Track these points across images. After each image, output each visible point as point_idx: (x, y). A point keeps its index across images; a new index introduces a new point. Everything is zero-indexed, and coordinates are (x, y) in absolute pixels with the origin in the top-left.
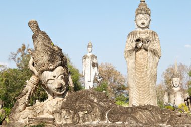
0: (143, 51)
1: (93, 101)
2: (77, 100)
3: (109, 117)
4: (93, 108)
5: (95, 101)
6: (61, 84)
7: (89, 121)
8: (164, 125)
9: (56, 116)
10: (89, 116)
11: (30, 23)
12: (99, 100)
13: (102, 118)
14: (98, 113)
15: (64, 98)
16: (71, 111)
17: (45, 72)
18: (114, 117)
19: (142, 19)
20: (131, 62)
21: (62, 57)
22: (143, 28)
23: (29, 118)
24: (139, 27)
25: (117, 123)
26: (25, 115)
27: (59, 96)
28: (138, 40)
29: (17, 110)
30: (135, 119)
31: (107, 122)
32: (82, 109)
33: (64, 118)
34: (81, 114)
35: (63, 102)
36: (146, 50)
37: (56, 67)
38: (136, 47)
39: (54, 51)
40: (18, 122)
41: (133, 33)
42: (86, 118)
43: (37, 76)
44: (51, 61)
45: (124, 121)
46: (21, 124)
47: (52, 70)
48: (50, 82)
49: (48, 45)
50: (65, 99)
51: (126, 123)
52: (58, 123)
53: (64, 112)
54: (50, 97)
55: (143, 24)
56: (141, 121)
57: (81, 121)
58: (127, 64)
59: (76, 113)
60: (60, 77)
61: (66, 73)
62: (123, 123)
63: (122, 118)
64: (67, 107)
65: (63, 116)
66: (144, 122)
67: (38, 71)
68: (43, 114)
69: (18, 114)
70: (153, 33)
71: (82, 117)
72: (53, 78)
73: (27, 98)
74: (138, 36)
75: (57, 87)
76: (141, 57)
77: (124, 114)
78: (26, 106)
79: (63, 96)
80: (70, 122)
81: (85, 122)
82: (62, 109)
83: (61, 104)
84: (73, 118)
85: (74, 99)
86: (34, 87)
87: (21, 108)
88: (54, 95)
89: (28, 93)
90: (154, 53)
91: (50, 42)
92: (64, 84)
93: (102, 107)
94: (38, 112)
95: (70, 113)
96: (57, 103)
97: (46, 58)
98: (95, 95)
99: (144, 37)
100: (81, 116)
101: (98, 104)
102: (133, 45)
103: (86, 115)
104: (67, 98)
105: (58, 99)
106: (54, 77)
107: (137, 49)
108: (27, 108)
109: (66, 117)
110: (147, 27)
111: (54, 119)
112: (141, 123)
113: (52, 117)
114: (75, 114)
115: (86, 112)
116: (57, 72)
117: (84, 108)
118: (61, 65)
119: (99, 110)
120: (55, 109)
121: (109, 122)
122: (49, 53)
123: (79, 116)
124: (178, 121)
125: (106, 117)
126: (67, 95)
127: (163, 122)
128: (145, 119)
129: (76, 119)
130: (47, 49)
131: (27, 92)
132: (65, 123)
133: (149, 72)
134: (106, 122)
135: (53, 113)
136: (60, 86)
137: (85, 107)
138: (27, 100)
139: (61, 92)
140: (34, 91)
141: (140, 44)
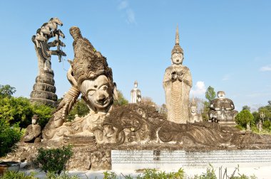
0: (178, 81)
1: (141, 117)
2: (122, 115)
3: (160, 136)
4: (142, 124)
5: (144, 116)
6: (104, 96)
7: (136, 139)
8: (227, 145)
9: (97, 134)
10: (137, 133)
11: (71, 30)
12: (148, 115)
13: (153, 137)
14: (147, 130)
15: (107, 112)
16: (114, 128)
17: (85, 82)
18: (167, 135)
19: (177, 57)
20: (169, 90)
21: (106, 65)
22: (178, 64)
23: (65, 136)
24: (174, 63)
25: (170, 143)
26: (61, 132)
27: (101, 109)
28: (174, 73)
29: (52, 126)
30: (191, 138)
31: (159, 142)
32: (128, 125)
33: (106, 136)
34: (127, 132)
35: (106, 117)
36: (180, 81)
37: (98, 76)
38: (173, 79)
39: (96, 57)
40: (52, 139)
41: (170, 68)
42: (133, 137)
43: (77, 87)
44: (92, 68)
45: (179, 140)
46: (56, 143)
47: (93, 79)
48: (91, 93)
49: (89, 50)
50: (108, 114)
51: (182, 143)
52: (99, 141)
53: (106, 129)
54: (92, 111)
55: (178, 61)
56: (199, 140)
57: (126, 140)
58: (165, 92)
59: (121, 130)
60: (102, 88)
61: (111, 85)
62: (177, 143)
63: (176, 137)
64: (109, 122)
65: (104, 134)
66: (203, 142)
67: (77, 80)
68: (82, 131)
69: (53, 131)
70: (186, 68)
71: (128, 136)
72: (94, 88)
73: (64, 112)
74: (174, 70)
75: (98, 99)
76: (177, 86)
77: (178, 132)
78: (63, 121)
79: (106, 109)
80: (113, 141)
81: (131, 141)
82: (104, 125)
83: (103, 119)
84: (117, 137)
85: (119, 113)
86: (73, 100)
87: (56, 123)
88: (96, 110)
89: (65, 107)
90: (187, 83)
91: (91, 47)
92: (107, 95)
93: (151, 123)
94: (76, 128)
95: (113, 129)
96: (99, 118)
97: (86, 64)
98: (144, 109)
99: (178, 70)
100: (127, 134)
101: (147, 120)
102: (170, 77)
103: (133, 133)
104: (111, 113)
105: (100, 113)
106: (96, 87)
107: (173, 80)
108: (64, 123)
109: (108, 135)
110: (181, 63)
111: (94, 137)
112: (199, 143)
113: (92, 134)
114: (119, 132)
115: (133, 129)
116: (99, 82)
117: (130, 125)
118: (104, 74)
119: (148, 127)
120: (96, 126)
121: (161, 142)
122: (90, 59)
123: (124, 134)
124: (243, 140)
125: (157, 135)
126: (111, 109)
127: (225, 141)
128: (204, 137)
129: (120, 138)
130: (87, 54)
131: (64, 105)
132: (107, 142)
133: (183, 98)
134: (157, 142)
135: (93, 130)
136: (101, 98)
137: (131, 123)
138: (63, 115)
139: (103, 104)
140: (73, 105)
141: (176, 76)
